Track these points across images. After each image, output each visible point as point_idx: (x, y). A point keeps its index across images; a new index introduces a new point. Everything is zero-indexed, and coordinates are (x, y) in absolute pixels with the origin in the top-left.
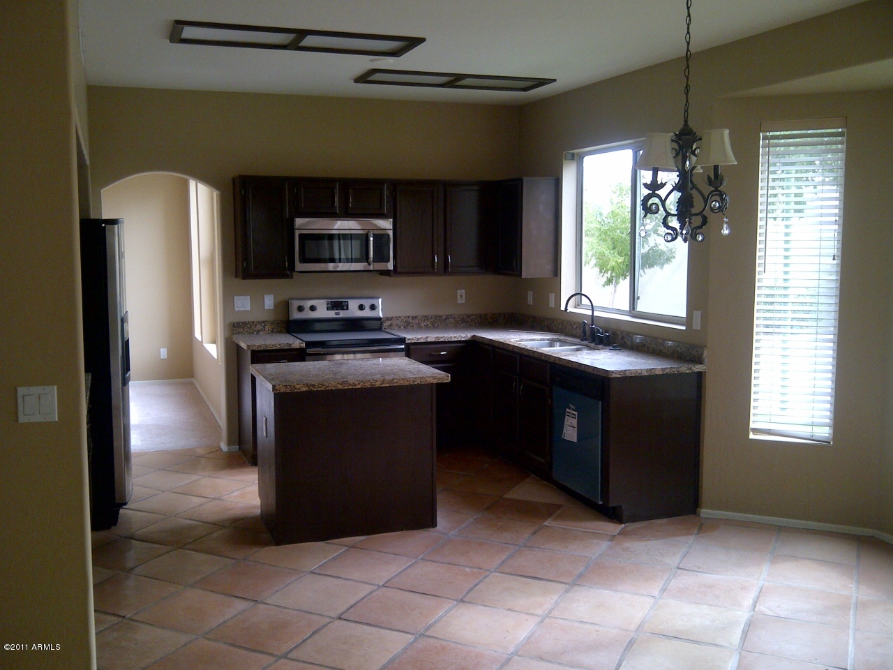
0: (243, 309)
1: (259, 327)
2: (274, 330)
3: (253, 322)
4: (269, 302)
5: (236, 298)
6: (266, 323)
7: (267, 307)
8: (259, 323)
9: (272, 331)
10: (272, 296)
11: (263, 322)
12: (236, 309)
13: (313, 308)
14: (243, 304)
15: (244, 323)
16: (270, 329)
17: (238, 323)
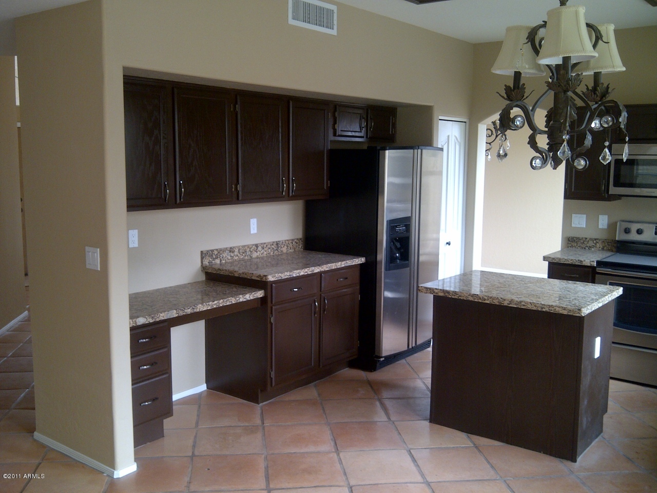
0: (578, 226)
1: (591, 244)
2: (605, 248)
3: (586, 238)
4: (603, 221)
5: (574, 215)
6: (597, 241)
7: (600, 227)
8: (591, 239)
9: (603, 249)
10: (607, 216)
11: (595, 239)
12: (573, 225)
13: (639, 232)
14: (580, 221)
15: (578, 239)
16: (601, 247)
17: (573, 238)
